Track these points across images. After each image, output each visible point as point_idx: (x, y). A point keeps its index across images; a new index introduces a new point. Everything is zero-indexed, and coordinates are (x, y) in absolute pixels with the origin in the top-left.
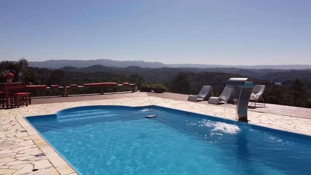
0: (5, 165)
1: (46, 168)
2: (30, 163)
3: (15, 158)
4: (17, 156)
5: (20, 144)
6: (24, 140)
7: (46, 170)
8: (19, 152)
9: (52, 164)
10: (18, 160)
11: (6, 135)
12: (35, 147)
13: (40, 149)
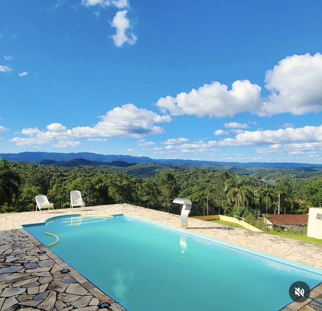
0: (21, 258)
1: (46, 260)
2: (36, 257)
3: (26, 254)
4: (27, 253)
5: (26, 246)
6: (27, 243)
7: (47, 260)
8: (27, 251)
9: (49, 257)
10: (28, 255)
11: (13, 239)
12: (36, 248)
13: (40, 249)
